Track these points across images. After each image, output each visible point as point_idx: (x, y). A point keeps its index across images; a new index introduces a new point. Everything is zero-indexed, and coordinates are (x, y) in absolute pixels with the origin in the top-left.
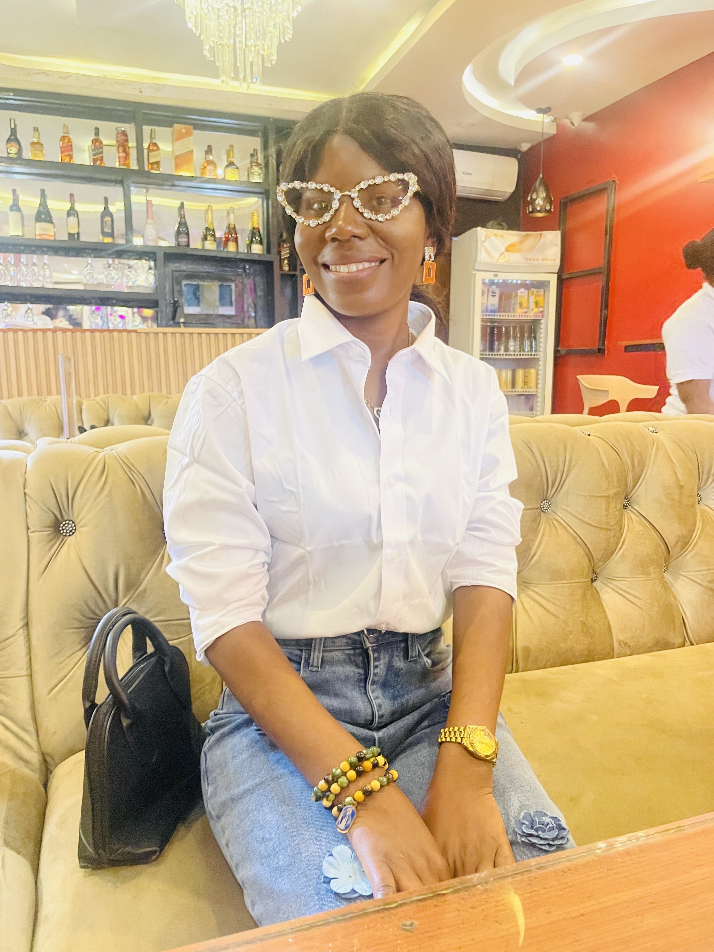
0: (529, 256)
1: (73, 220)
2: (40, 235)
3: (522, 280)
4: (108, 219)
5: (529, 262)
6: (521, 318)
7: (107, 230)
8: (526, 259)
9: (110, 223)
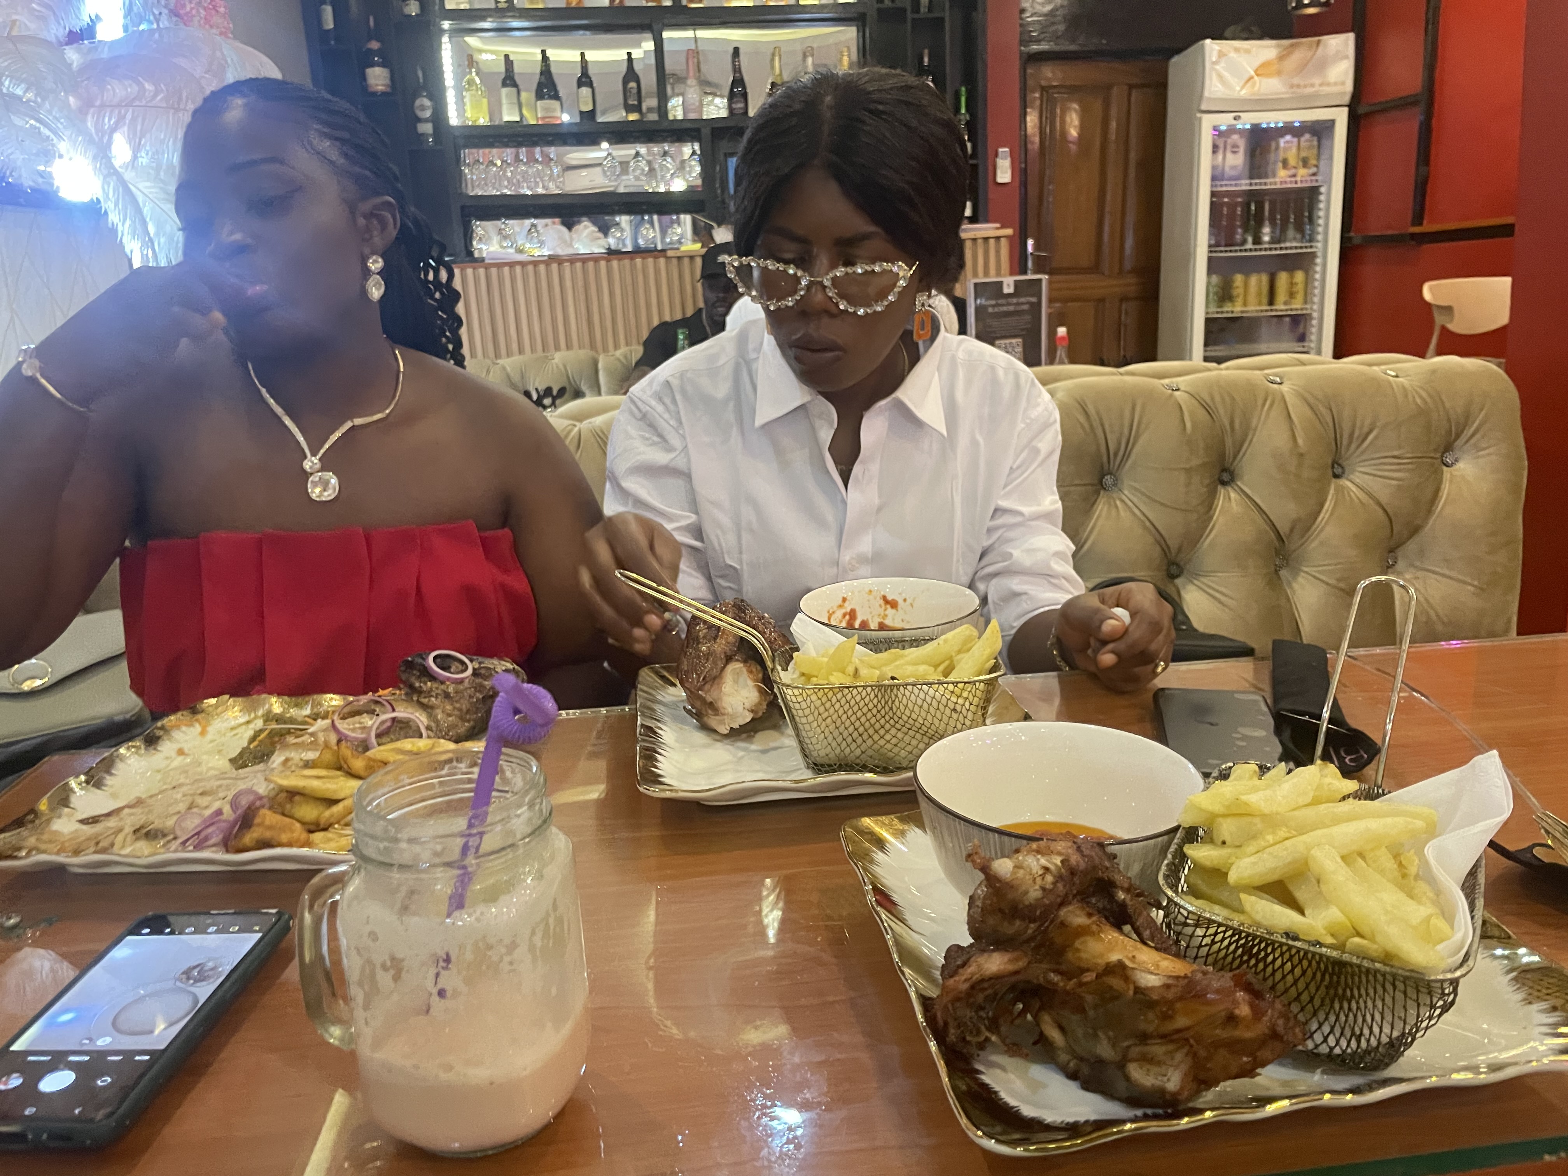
0: (1296, 81)
1: (585, 91)
2: (543, 118)
3: (1285, 123)
4: (633, 85)
5: (1295, 89)
6: (1284, 186)
7: (632, 102)
8: (1292, 86)
9: (635, 91)
